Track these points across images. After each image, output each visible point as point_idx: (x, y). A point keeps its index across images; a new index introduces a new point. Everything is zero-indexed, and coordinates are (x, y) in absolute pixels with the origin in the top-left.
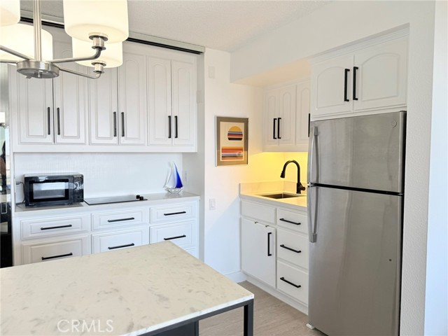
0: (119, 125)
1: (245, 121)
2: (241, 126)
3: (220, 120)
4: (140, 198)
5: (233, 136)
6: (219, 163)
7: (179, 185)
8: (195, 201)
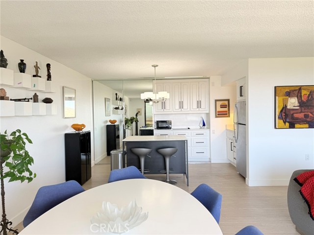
0: (181, 105)
1: (228, 100)
2: (226, 103)
3: (216, 101)
4: (189, 128)
5: (222, 106)
6: (216, 117)
7: (204, 125)
8: (208, 131)
